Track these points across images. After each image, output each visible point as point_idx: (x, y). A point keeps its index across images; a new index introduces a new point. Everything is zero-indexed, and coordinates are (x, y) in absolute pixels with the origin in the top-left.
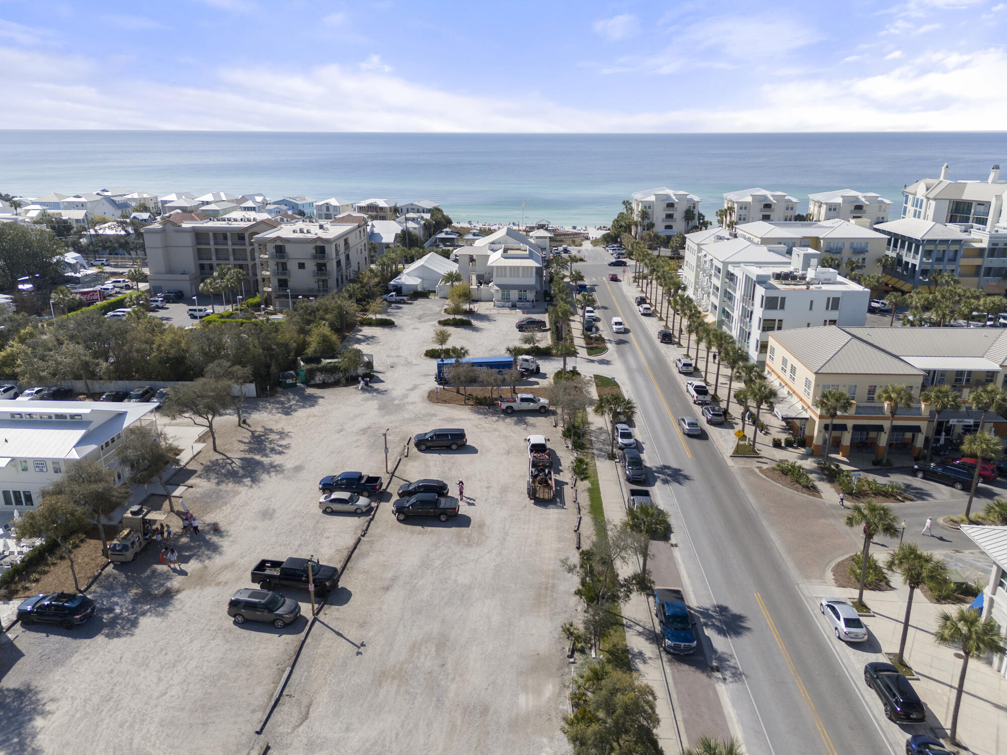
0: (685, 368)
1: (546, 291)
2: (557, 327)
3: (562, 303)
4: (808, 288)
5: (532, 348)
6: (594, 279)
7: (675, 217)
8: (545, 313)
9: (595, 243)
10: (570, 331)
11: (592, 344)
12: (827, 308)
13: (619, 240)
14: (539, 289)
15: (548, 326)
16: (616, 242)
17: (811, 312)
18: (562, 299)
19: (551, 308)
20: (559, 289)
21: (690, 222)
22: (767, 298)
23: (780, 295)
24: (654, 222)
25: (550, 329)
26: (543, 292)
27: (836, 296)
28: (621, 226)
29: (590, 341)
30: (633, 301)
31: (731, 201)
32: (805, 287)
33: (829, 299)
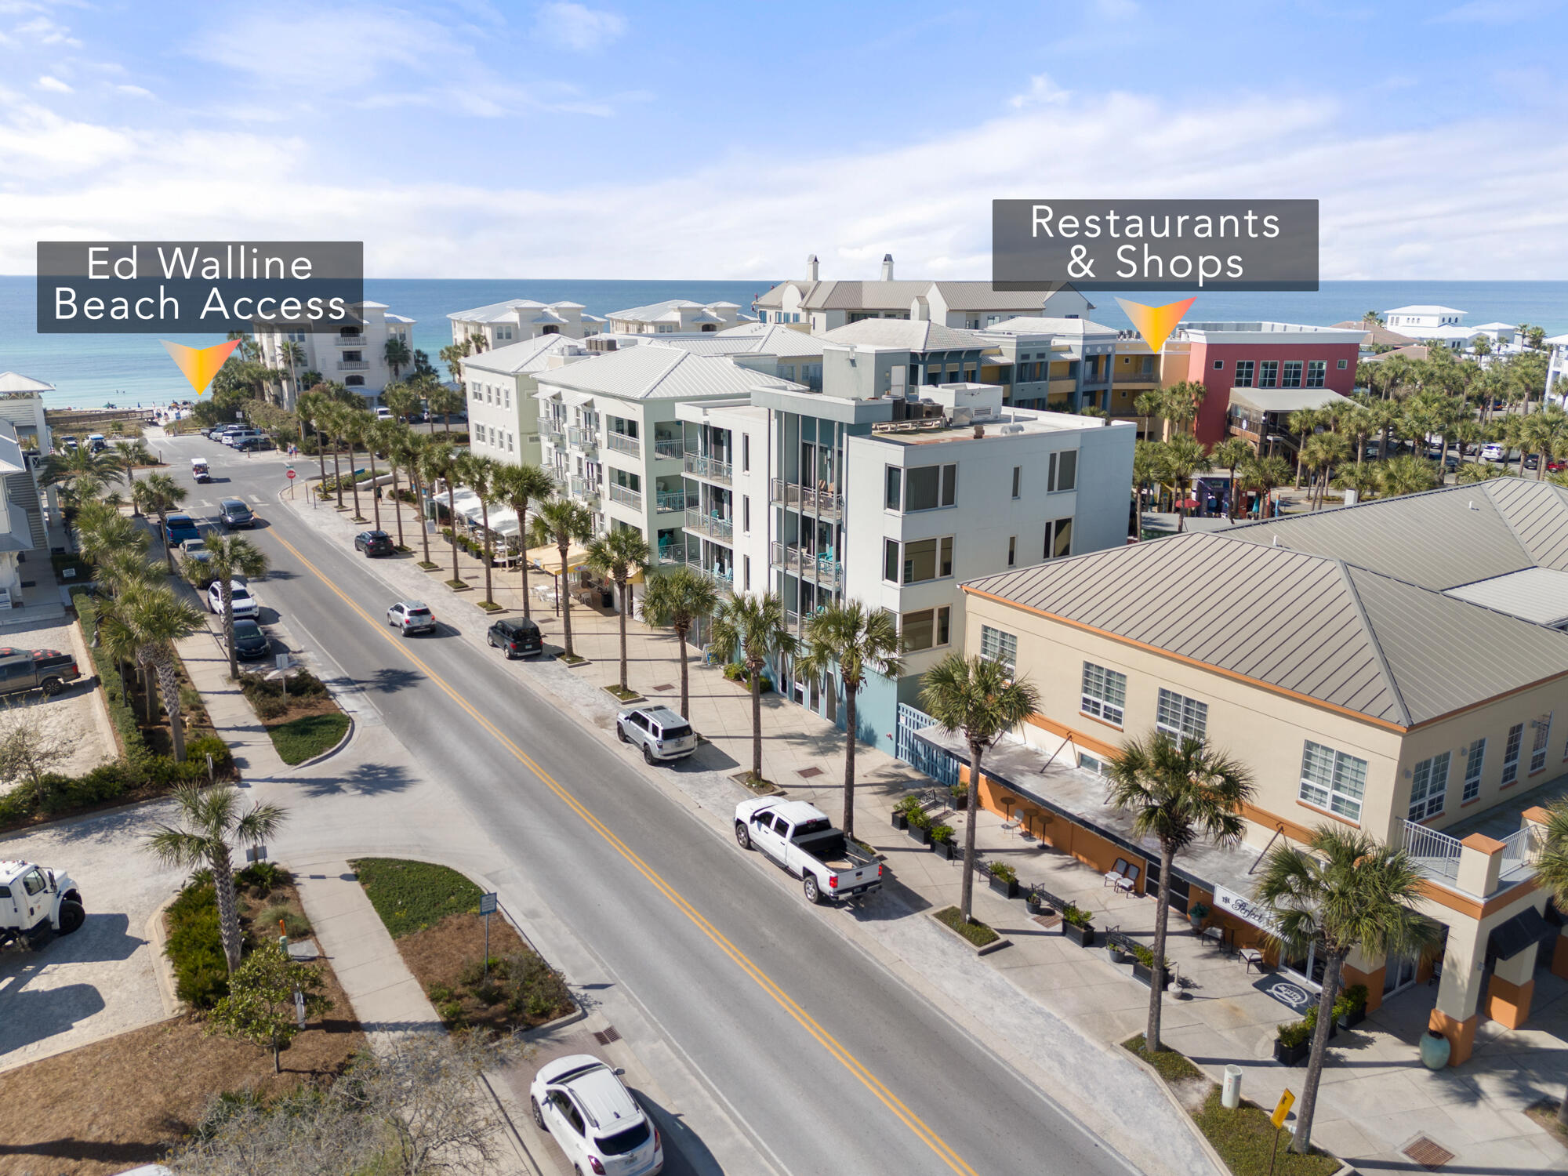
0: (670, 747)
1: (58, 552)
2: (127, 669)
3: (133, 584)
4: (979, 435)
5: (28, 789)
6: (207, 505)
7: (364, 356)
8: (64, 622)
9: (177, 428)
10: (181, 677)
11: (284, 711)
12: (1051, 488)
13: (239, 415)
14: (28, 544)
15: (87, 671)
16: (234, 420)
17: (1016, 502)
18: (130, 568)
19: (86, 605)
20: (108, 535)
21: (400, 367)
22: (911, 473)
23: (942, 462)
24: (319, 369)
25: (95, 681)
26: (48, 555)
27: (1069, 447)
28: (238, 385)
29: (272, 703)
30: (351, 547)
31: (473, 323)
32: (971, 432)
33: (1053, 456)
